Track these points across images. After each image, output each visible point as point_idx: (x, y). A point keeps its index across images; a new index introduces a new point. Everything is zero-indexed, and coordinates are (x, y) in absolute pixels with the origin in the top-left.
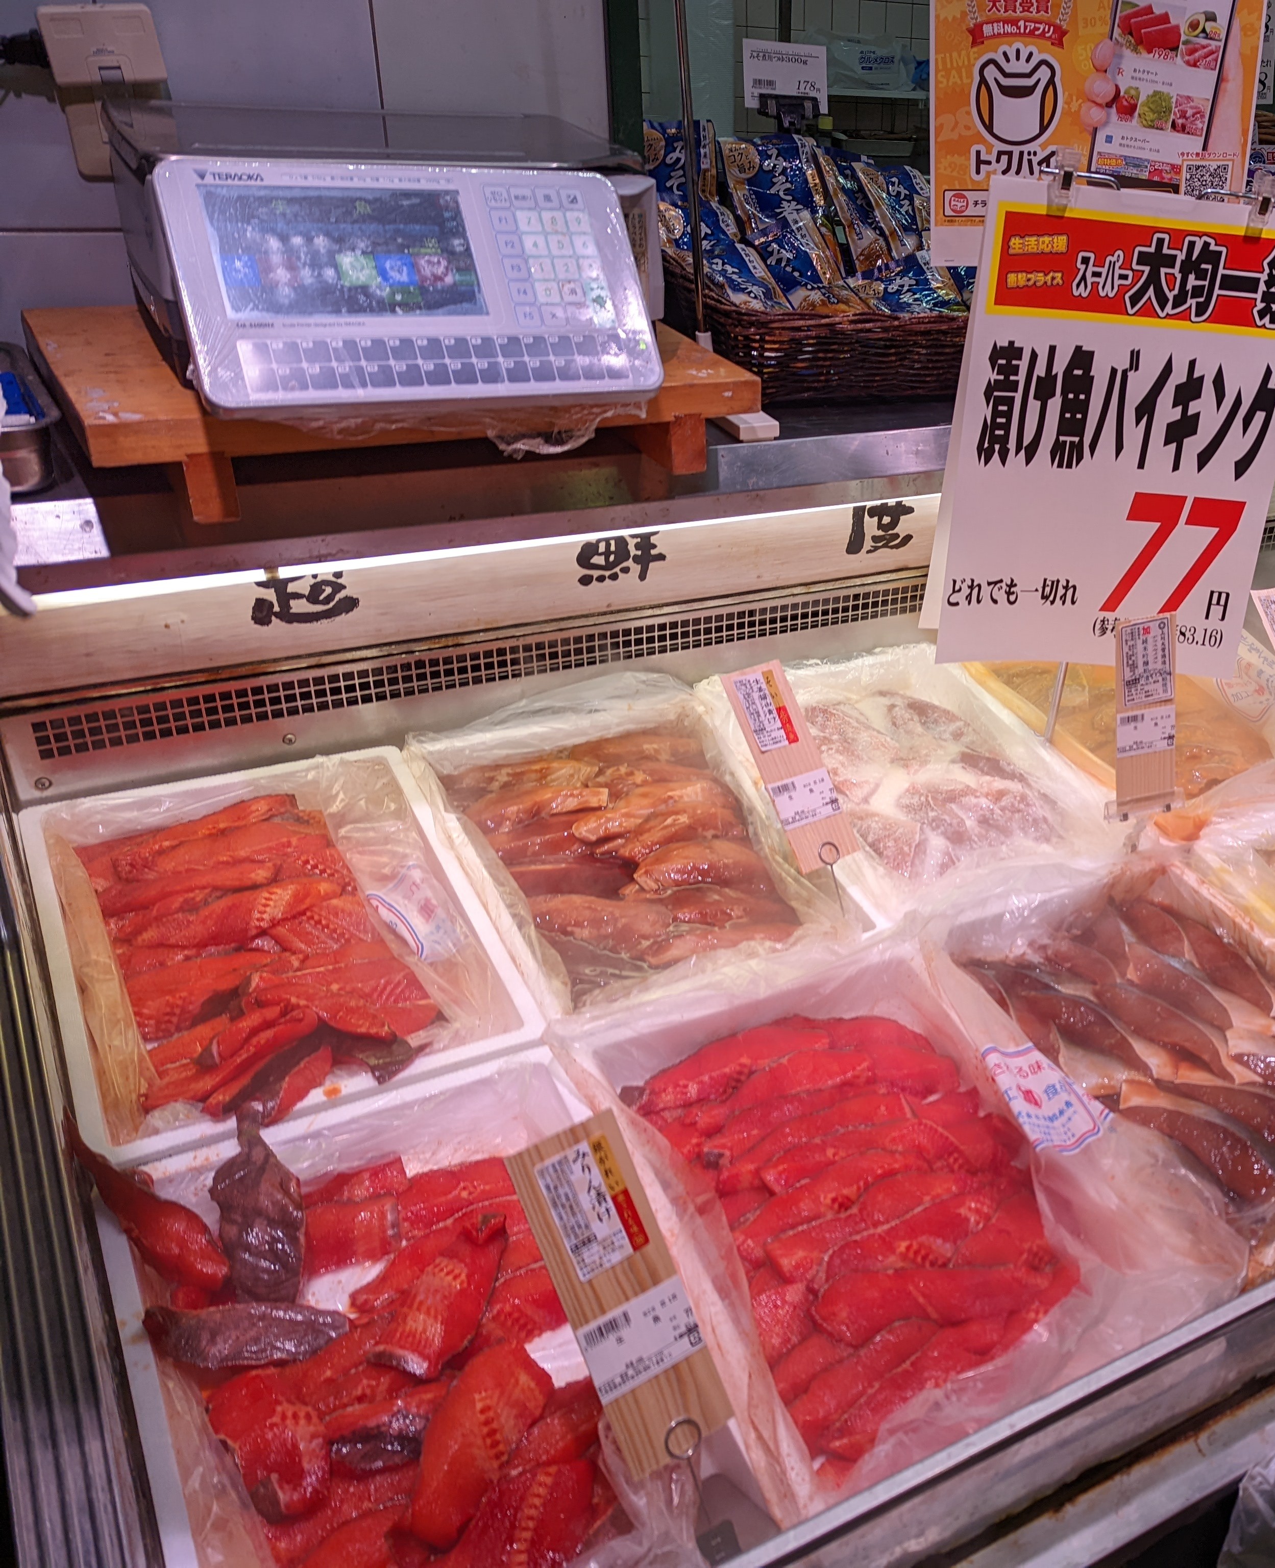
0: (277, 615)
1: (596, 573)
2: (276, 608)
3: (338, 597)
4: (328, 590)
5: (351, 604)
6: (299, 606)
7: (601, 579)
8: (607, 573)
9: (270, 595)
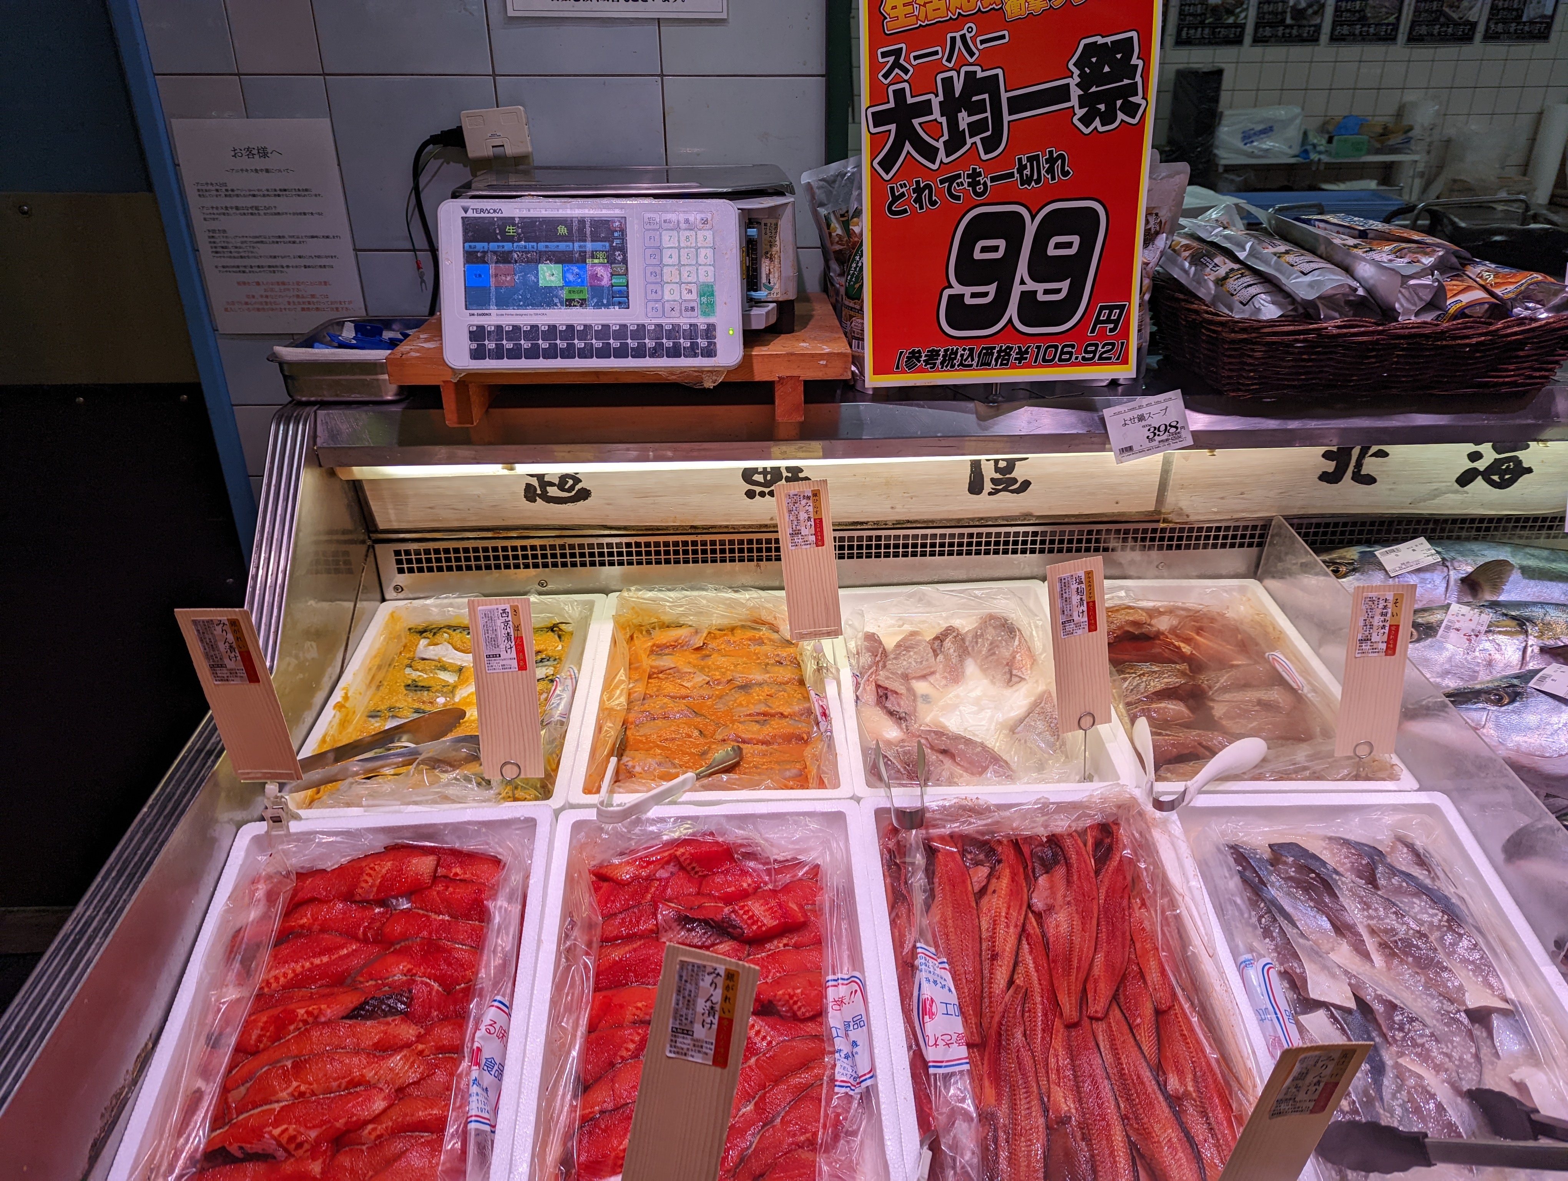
0: (539, 495)
1: (758, 489)
2: (539, 492)
3: (577, 487)
4: (571, 482)
5: (584, 494)
6: (553, 491)
7: (762, 494)
8: (767, 490)
9: (534, 482)
